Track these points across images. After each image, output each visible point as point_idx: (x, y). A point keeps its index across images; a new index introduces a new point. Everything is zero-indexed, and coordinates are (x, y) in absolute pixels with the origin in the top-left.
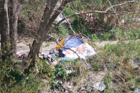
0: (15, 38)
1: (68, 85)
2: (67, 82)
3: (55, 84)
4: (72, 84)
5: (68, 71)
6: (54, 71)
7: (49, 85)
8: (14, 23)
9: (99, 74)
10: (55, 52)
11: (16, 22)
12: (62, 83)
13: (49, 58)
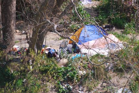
0: (12, 26)
1: (80, 90)
2: (79, 87)
3: (62, 89)
4: (85, 89)
5: (81, 72)
6: (61, 72)
7: (54, 90)
8: (10, 5)
9: (124, 77)
10: (67, 46)
11: (13, 4)
12: (71, 87)
13: (57, 53)
